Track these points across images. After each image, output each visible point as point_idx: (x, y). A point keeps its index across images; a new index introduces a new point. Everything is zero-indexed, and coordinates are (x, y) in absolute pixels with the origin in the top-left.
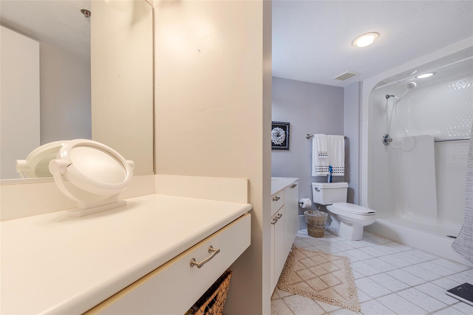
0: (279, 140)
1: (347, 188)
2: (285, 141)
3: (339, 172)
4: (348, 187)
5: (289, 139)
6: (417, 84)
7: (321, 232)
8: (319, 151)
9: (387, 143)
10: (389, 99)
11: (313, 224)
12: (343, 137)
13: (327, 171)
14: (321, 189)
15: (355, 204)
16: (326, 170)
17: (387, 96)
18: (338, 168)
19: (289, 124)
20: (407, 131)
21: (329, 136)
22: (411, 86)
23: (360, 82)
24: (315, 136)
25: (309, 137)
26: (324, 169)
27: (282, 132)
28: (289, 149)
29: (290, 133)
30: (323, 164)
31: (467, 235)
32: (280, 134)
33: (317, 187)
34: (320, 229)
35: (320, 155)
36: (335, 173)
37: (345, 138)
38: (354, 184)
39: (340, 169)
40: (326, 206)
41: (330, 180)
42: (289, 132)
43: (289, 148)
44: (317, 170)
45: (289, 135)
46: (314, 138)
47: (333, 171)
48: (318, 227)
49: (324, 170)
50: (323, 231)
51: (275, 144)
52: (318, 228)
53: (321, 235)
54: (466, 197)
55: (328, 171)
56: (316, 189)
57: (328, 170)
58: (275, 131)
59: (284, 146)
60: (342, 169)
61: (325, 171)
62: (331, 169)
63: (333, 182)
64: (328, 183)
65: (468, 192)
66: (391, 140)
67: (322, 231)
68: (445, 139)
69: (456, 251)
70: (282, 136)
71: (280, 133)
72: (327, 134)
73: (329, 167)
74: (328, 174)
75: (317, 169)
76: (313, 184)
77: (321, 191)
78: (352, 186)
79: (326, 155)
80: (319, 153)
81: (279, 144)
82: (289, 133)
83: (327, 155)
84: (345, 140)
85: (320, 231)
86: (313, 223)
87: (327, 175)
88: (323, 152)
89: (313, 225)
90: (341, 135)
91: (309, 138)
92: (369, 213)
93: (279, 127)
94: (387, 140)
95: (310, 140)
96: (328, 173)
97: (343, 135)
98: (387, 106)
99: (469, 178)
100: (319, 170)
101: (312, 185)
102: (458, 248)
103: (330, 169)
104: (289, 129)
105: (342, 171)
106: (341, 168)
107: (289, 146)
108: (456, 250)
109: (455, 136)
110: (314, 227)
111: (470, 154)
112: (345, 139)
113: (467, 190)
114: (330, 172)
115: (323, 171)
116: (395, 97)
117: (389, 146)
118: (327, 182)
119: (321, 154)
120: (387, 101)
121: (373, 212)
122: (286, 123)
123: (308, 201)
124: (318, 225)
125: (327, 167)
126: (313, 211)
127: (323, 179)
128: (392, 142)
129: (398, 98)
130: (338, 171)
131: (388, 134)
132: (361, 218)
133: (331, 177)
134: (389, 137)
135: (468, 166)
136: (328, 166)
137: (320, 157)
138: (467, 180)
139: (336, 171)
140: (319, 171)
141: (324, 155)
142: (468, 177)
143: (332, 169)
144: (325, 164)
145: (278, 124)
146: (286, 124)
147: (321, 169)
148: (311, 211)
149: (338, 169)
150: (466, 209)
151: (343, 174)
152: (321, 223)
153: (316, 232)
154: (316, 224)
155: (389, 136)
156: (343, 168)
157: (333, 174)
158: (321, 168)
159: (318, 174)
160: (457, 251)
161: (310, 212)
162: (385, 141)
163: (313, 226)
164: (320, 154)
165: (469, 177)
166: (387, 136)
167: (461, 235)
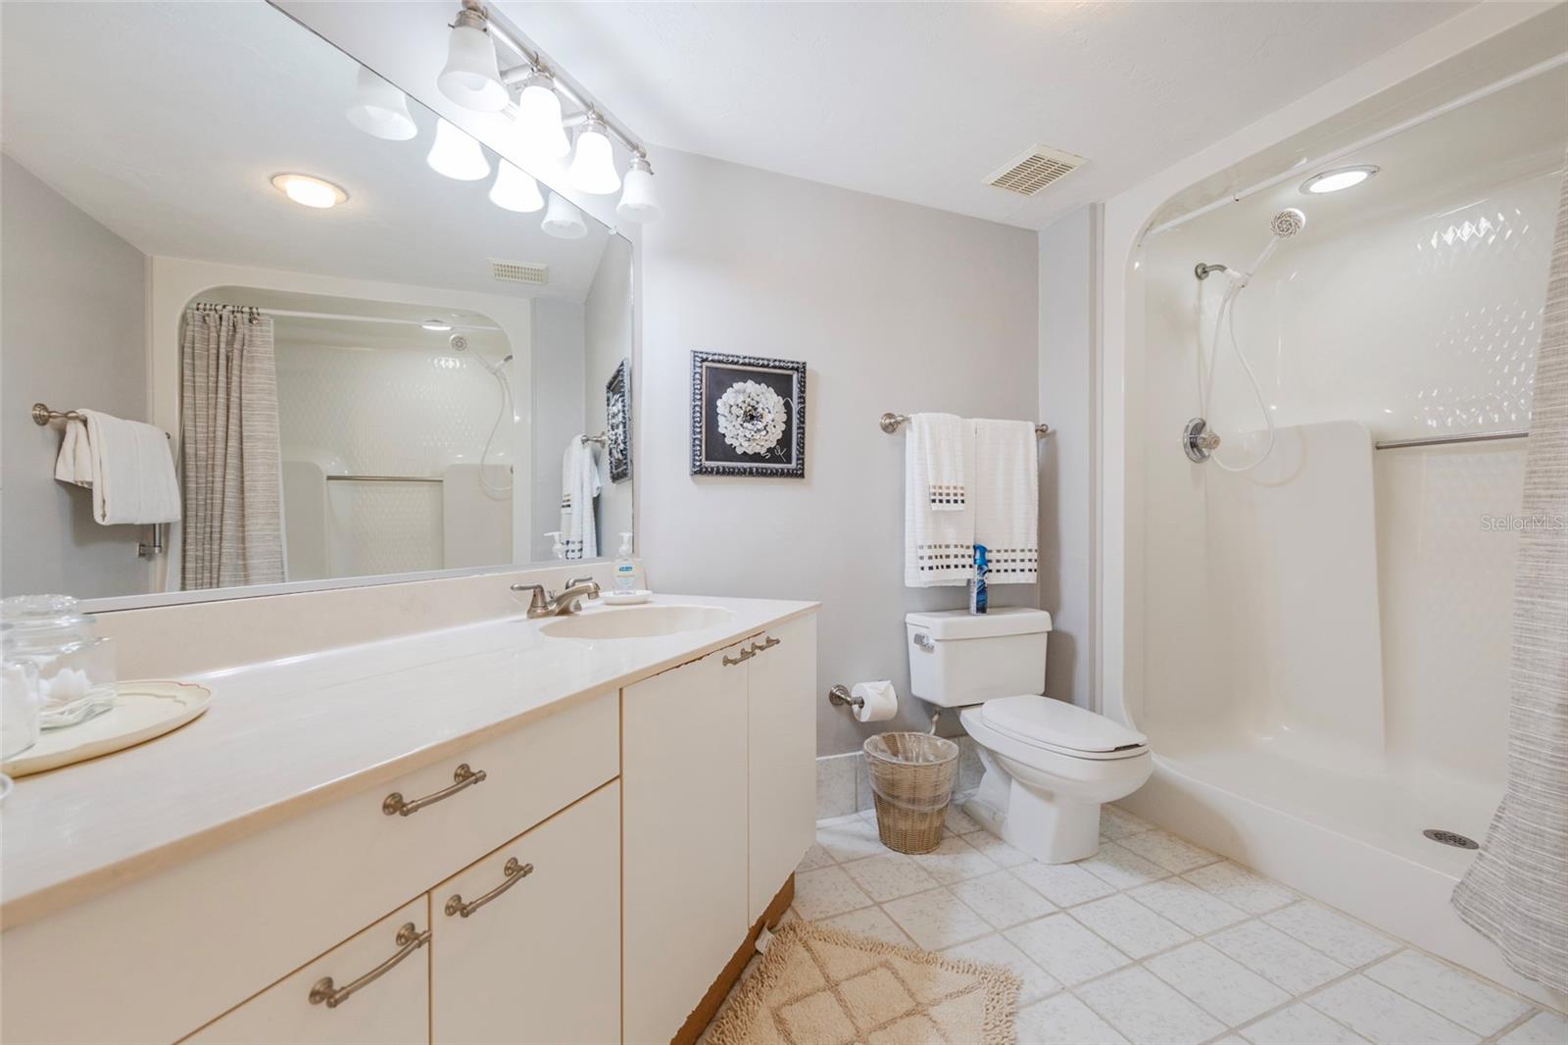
0: (757, 436)
1: (1046, 635)
2: (785, 441)
3: (1014, 570)
4: (1050, 629)
5: (803, 434)
6: (1307, 218)
7: (930, 828)
8: (932, 483)
9: (1200, 451)
10: (1206, 281)
11: (893, 796)
12: (1032, 427)
13: (964, 566)
14: (937, 640)
15: (1077, 705)
16: (960, 561)
17: (1199, 271)
18: (1014, 551)
19: (801, 369)
20: (1274, 407)
21: (973, 421)
22: (1285, 224)
23: (1093, 207)
24: (913, 420)
25: (892, 426)
26: (952, 557)
27: (770, 401)
28: (802, 476)
29: (807, 405)
30: (951, 536)
31: (1520, 865)
32: (760, 410)
33: (922, 631)
34: (924, 815)
35: (934, 501)
36: (998, 571)
37: (1042, 431)
38: (1073, 619)
39: (1020, 556)
40: (960, 713)
41: (978, 602)
42: (804, 403)
43: (803, 469)
44: (922, 563)
45: (802, 413)
46: (911, 430)
47: (991, 566)
48: (916, 808)
49: (952, 561)
50: (937, 823)
51: (739, 451)
52: (916, 814)
53: (929, 842)
54: (1516, 690)
55: (971, 566)
56: (919, 639)
57: (971, 561)
58: (736, 397)
59: (783, 462)
60: (1028, 555)
61: (956, 566)
62: (983, 555)
63: (991, 607)
64: (969, 614)
65: (1522, 667)
66: (1215, 442)
67: (931, 822)
68: (1412, 438)
69: (1473, 927)
70: (768, 418)
71: (761, 405)
72: (967, 414)
73: (975, 548)
74: (969, 577)
75: (922, 558)
76: (911, 618)
77: (935, 647)
78: (1066, 624)
79: (959, 498)
80: (932, 491)
81: (757, 451)
82: (804, 408)
83: (963, 501)
84: (1043, 440)
85: (924, 826)
86: (896, 794)
87: (969, 581)
88: (948, 488)
89: (897, 803)
90: (1026, 420)
91: (894, 430)
92: (1117, 749)
93: (759, 378)
94: (1197, 441)
95: (895, 436)
96: (972, 574)
97: (1033, 420)
98: (1198, 310)
99: (1527, 602)
100: (934, 562)
101: (905, 623)
102: (1479, 914)
103: (978, 556)
104: (802, 389)
105: (1027, 565)
106: (1023, 551)
107: (803, 459)
108: (1472, 922)
109: (1450, 427)
110: (900, 809)
111: (1530, 496)
112: (1038, 437)
113: (1518, 659)
114: (980, 568)
115: (948, 567)
116: (1229, 271)
117: (1208, 464)
118: (965, 608)
119: (941, 494)
120: (1200, 286)
121: (1137, 746)
122: (791, 365)
123: (881, 694)
124: (913, 801)
125: (968, 547)
126: (906, 734)
127: (951, 600)
128: (1219, 447)
129: (1237, 274)
130: (1012, 566)
131: (1204, 418)
132: (1080, 771)
133: (983, 590)
134: (1208, 430)
135: (1521, 550)
136: (972, 544)
137: (936, 506)
138: (1519, 615)
139: (1002, 566)
140: (931, 568)
141: (952, 498)
142: (1522, 602)
143: (988, 556)
144: (958, 535)
145: (750, 364)
146: (787, 368)
147: (939, 559)
148: (896, 734)
149: (1013, 556)
150: (1517, 743)
151: (1031, 578)
152: (926, 793)
153: (906, 831)
154: (905, 796)
155: (1208, 428)
156: (1030, 550)
157: (992, 579)
158: (939, 552)
159: (928, 579)
160: (1477, 926)
161: (893, 736)
162: (1193, 445)
163: (894, 806)
164: (933, 497)
165: (1525, 599)
166: (1200, 427)
167: (1490, 853)
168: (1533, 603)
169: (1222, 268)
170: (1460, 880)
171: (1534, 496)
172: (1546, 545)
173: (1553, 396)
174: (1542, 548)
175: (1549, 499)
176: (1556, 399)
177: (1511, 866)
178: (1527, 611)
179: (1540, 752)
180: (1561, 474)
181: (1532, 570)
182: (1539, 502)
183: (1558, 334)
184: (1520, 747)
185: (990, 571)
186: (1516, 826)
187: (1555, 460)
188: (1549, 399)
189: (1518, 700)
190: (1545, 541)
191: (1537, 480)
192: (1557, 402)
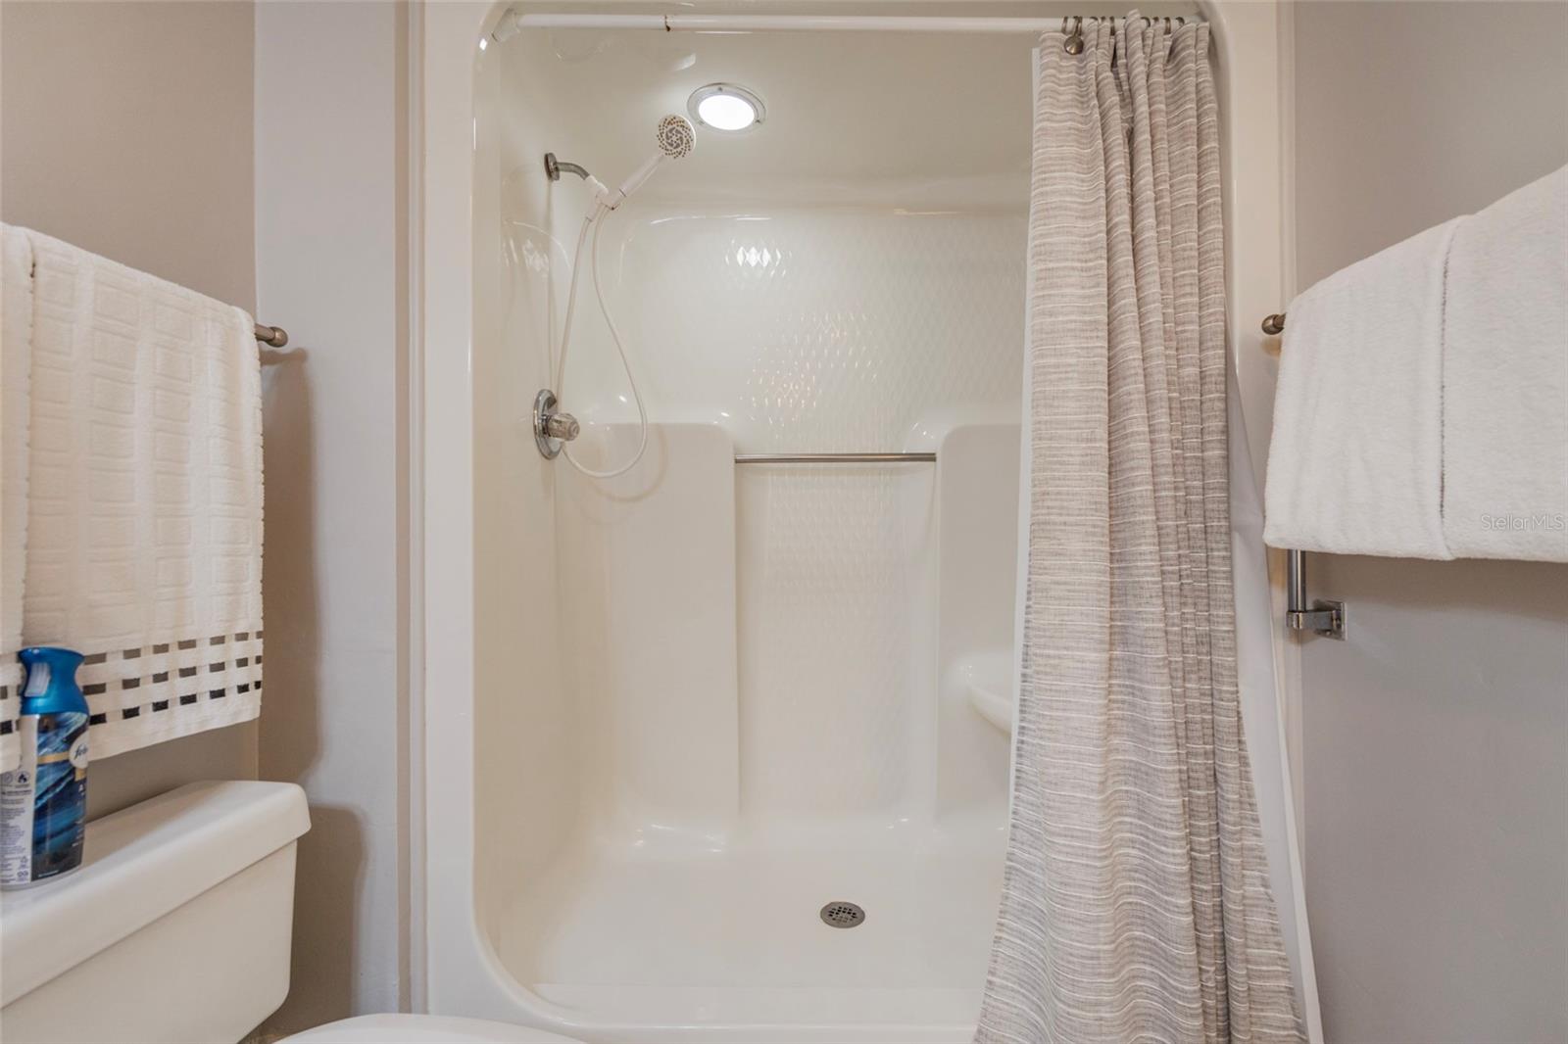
1: (294, 846)
3: (187, 701)
4: (307, 830)
9: (553, 441)
10: (560, 184)
12: (246, 324)
17: (550, 165)
18: (186, 645)
22: (675, 136)
36: (131, 713)
37: (270, 338)
39: (215, 654)
41: (38, 839)
47: (98, 704)
60: (237, 649)
62: (62, 679)
66: (570, 432)
73: (26, 660)
90: (230, 303)
94: (552, 426)
97: (250, 307)
99: (1054, 657)
103: (41, 684)
105: (236, 676)
106: (219, 640)
112: (265, 359)
114: (51, 722)
116: (592, 179)
117: (560, 462)
120: (551, 189)
129: (603, 188)
130: (185, 687)
131: (554, 392)
136: (11, 650)
143: (84, 676)
149: (187, 659)
151: (246, 710)
155: (563, 405)
156: (243, 637)
162: (545, 431)
166: (552, 403)
167: (999, 977)
168: (1059, 657)
169: (584, 174)
170: (975, 1029)
171: (1049, 523)
172: (1065, 583)
173: (1056, 403)
174: (1062, 587)
175: (1063, 527)
176: (1058, 407)
177: (1071, 1010)
178: (1055, 667)
179: (1087, 849)
180: (1071, 497)
181: (1055, 615)
182: (1055, 530)
183: (1052, 332)
184: (1064, 845)
185: (98, 719)
186: (1071, 955)
187: (1064, 479)
188: (1051, 406)
189: (1056, 784)
190: (1063, 579)
191: (1050, 504)
192: (1061, 410)
